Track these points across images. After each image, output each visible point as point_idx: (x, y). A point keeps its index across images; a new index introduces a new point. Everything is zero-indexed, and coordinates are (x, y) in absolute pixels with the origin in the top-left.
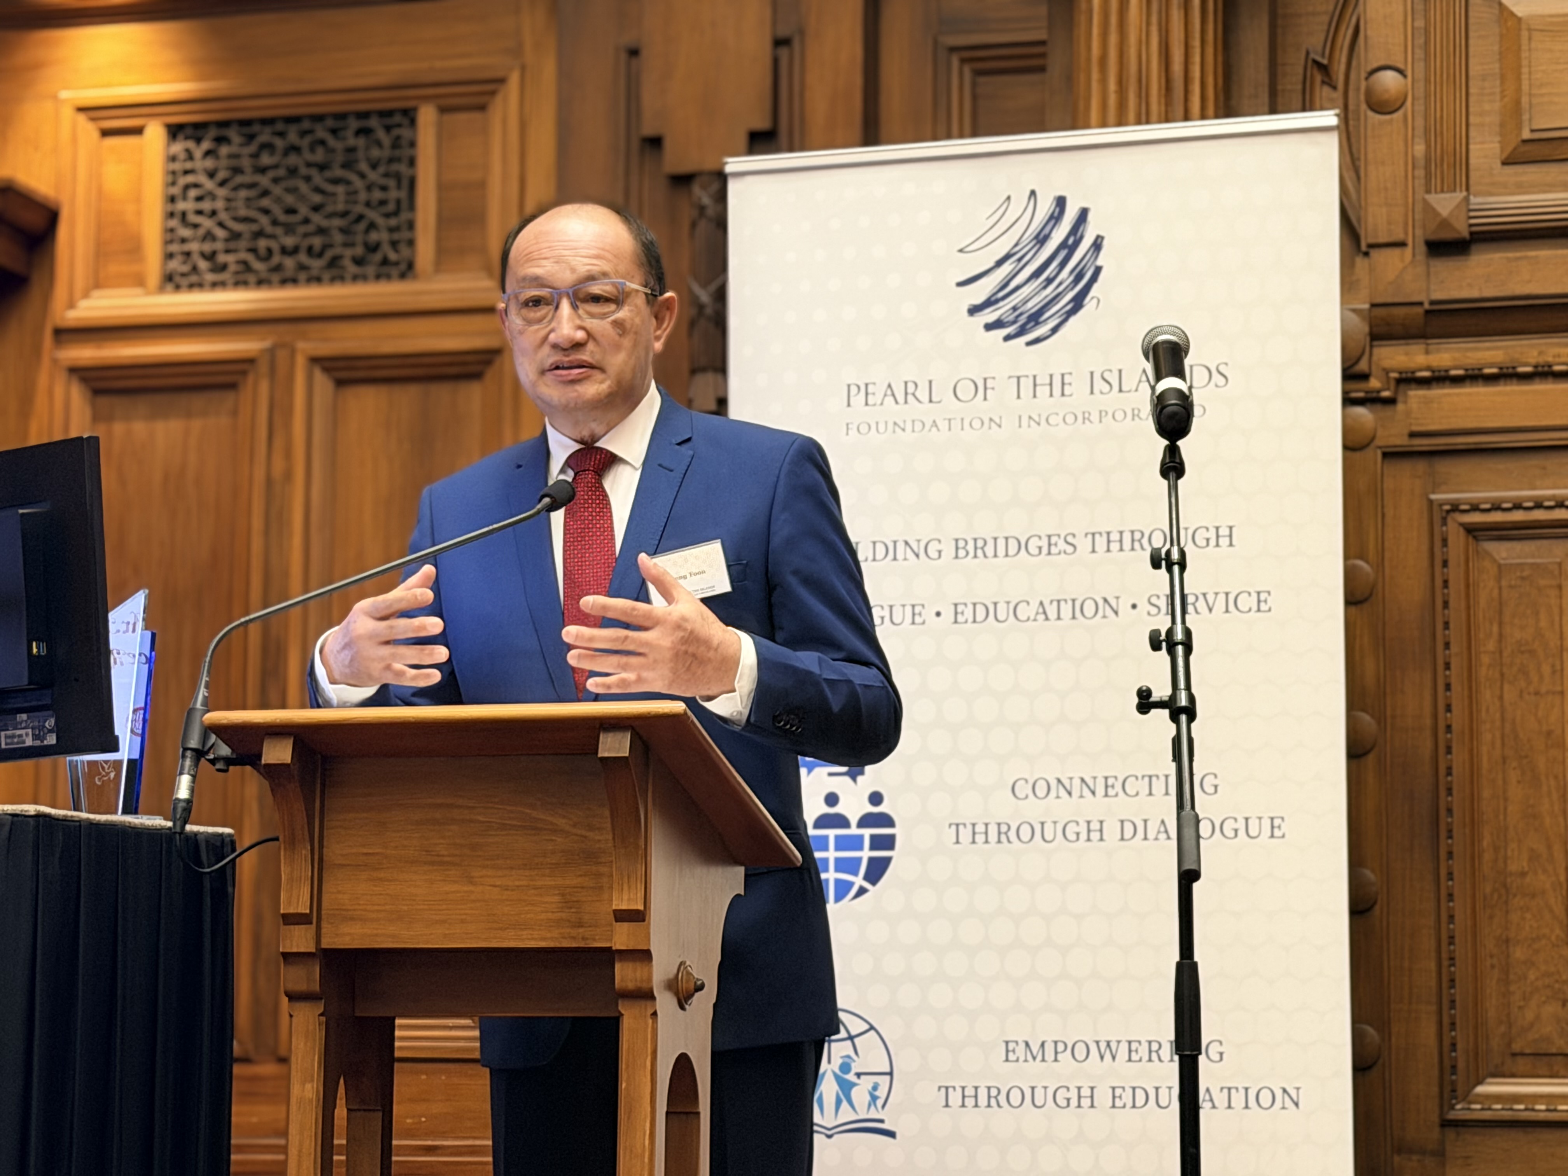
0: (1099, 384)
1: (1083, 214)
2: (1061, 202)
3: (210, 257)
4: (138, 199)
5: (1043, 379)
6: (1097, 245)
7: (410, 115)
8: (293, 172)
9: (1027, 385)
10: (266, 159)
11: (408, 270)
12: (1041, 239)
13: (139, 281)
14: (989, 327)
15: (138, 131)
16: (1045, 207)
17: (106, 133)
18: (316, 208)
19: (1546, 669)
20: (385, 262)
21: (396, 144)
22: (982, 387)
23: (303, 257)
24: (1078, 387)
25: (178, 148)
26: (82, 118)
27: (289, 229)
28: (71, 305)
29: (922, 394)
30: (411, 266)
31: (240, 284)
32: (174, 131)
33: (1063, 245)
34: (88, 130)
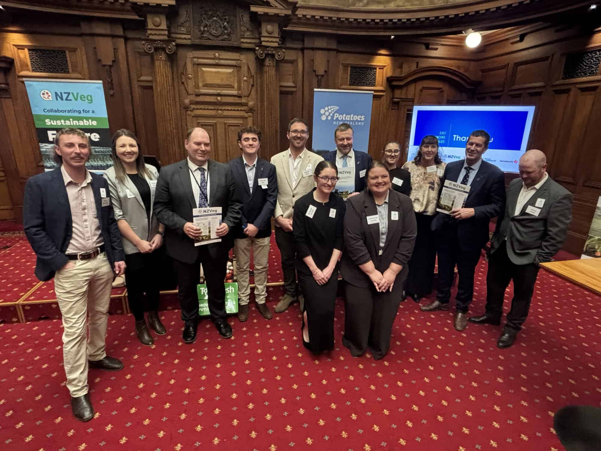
3: (39, 68)
4: (25, 58)
7: (65, 52)
8: (49, 57)
10: (44, 55)
11: (68, 72)
13: (29, 70)
15: (24, 49)
17: (18, 49)
18: (53, 63)
20: (65, 71)
21: (63, 55)
23: (53, 69)
25: (30, 52)
26: (14, 46)
27: (50, 65)
28: (19, 72)
30: (69, 72)
31: (44, 72)
32: (29, 50)
34: (16, 49)
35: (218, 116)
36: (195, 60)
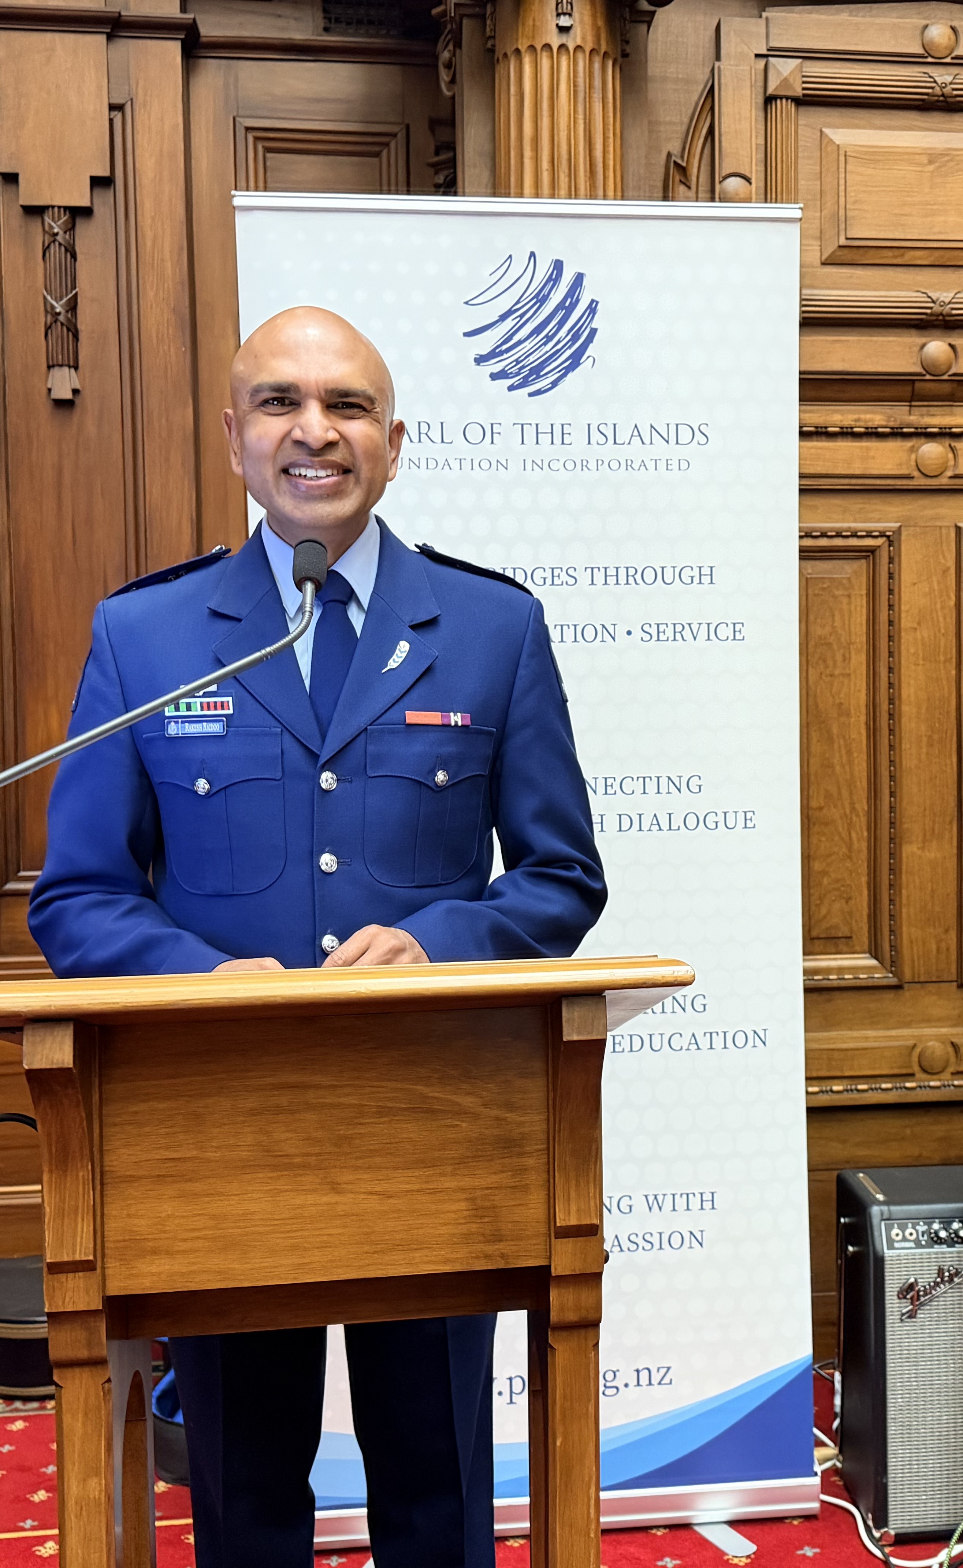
0: (596, 436)
1: (579, 279)
2: (558, 266)
5: (545, 428)
6: (592, 308)
9: (530, 432)
12: (541, 299)
14: (494, 377)
16: (543, 269)
19: (839, 658)
22: (490, 432)
24: (578, 437)
29: (436, 435)
33: (560, 306)
35: (920, 482)
36: (785, 67)
